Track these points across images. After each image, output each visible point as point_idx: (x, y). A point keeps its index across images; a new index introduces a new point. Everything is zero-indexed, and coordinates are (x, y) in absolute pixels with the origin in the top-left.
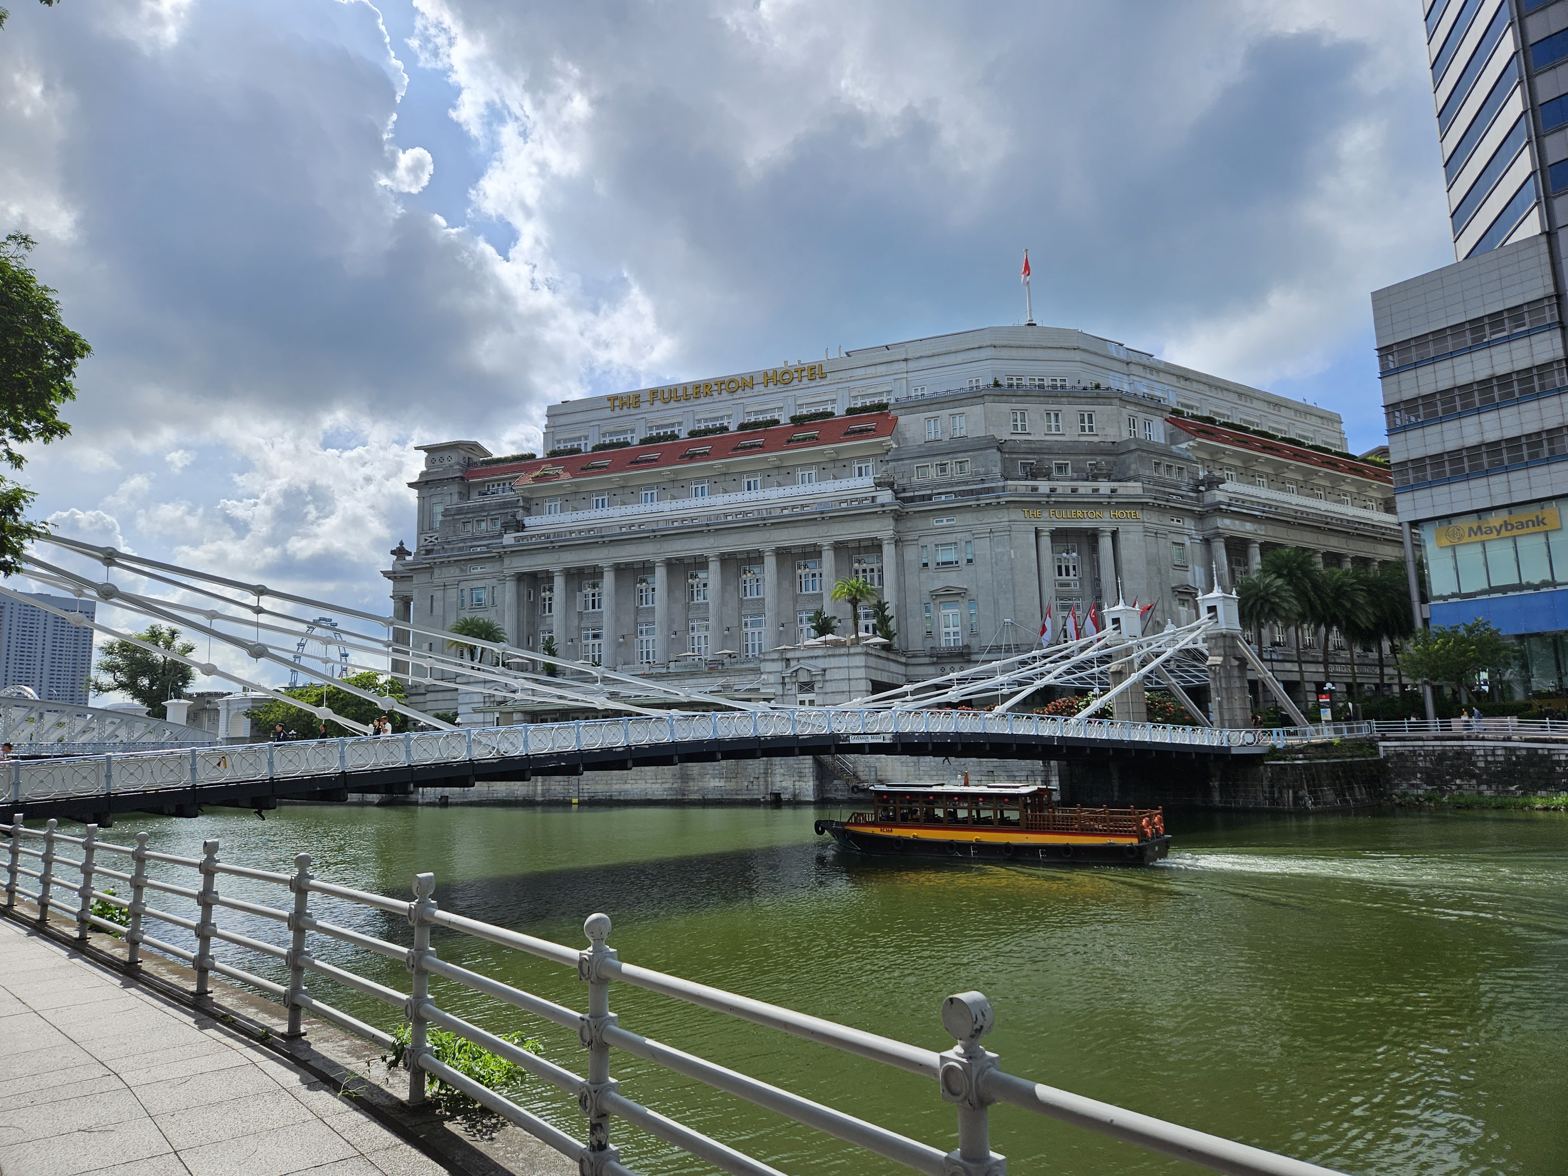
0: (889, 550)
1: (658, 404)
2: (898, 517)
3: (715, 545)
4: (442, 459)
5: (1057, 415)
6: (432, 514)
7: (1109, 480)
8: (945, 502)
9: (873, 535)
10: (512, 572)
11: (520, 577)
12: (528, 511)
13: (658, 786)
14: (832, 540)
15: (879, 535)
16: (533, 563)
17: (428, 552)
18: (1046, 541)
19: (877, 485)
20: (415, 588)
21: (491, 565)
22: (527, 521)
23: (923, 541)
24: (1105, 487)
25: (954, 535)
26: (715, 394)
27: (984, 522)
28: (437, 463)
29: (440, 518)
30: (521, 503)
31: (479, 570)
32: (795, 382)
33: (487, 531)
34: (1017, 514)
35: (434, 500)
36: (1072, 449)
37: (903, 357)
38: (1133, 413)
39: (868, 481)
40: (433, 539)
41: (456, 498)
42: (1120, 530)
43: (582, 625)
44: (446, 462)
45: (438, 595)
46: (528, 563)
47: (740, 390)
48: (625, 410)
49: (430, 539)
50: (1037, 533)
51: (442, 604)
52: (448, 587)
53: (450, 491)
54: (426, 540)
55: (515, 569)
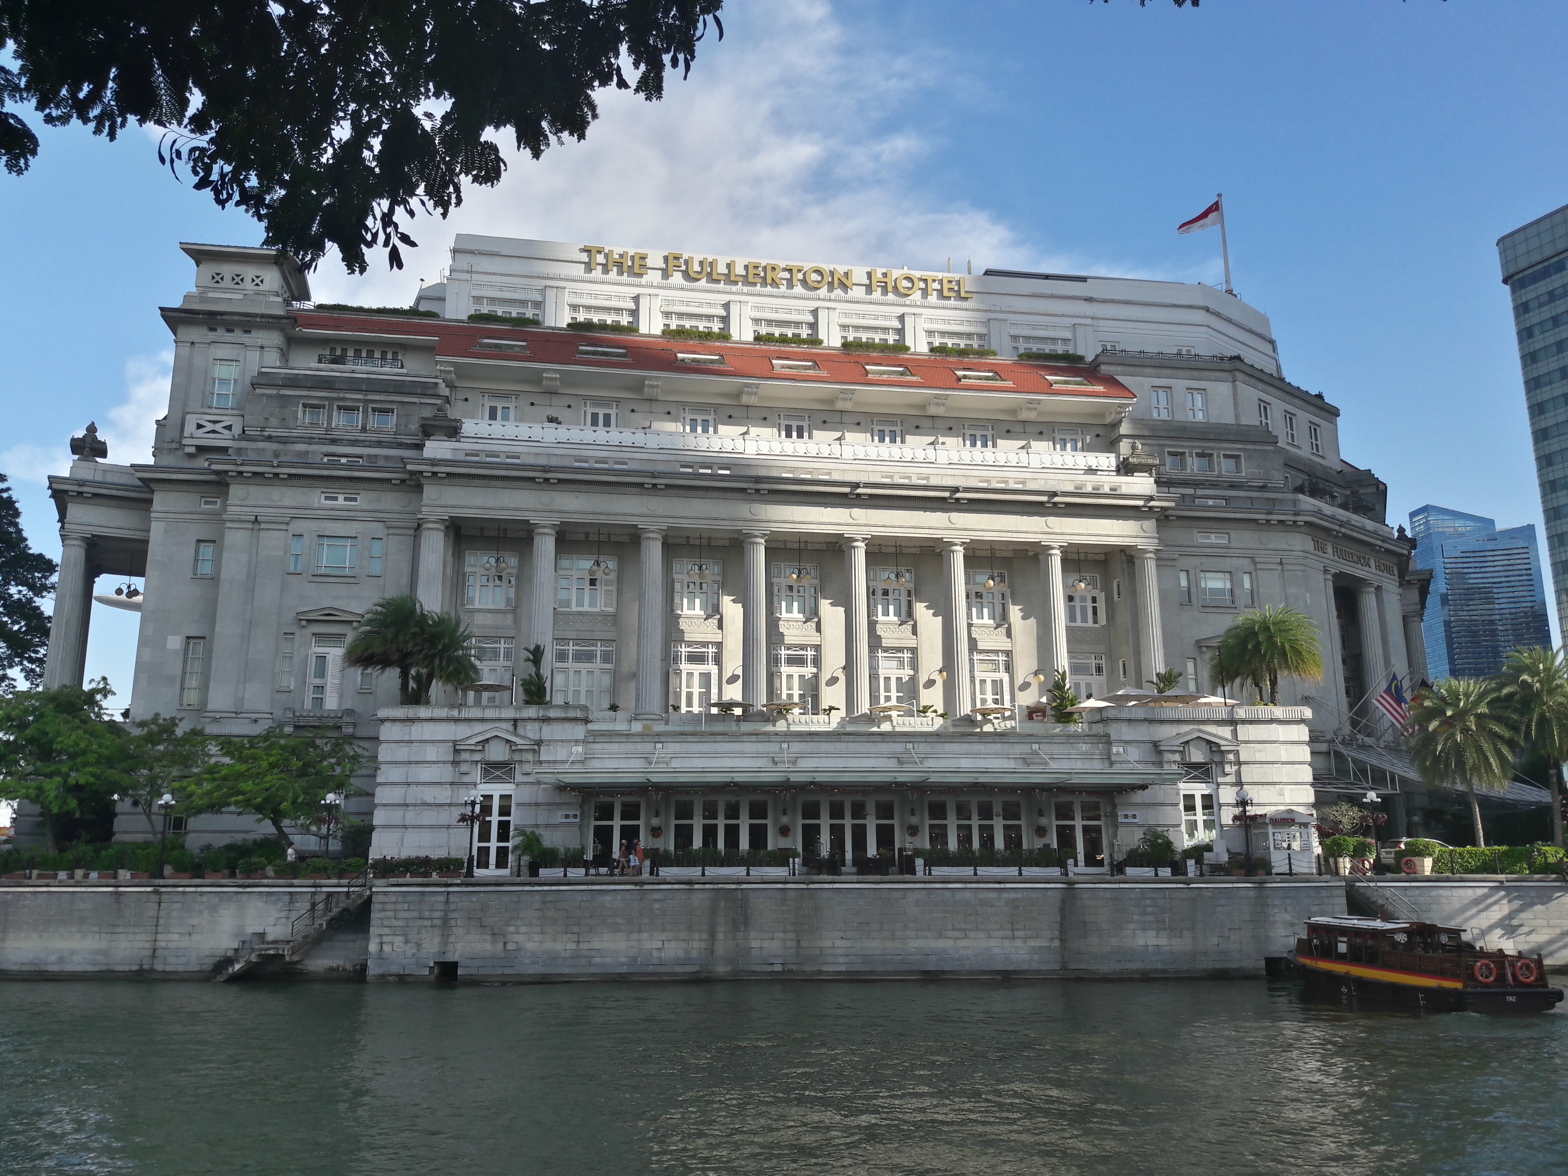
0: (1151, 567)
4: (239, 279)
5: (1291, 421)
6: (211, 380)
7: (1369, 518)
8: (1214, 509)
10: (443, 515)
13: (1019, 943)
15: (1140, 544)
16: (490, 503)
17: (205, 451)
18: (1331, 587)
19: (1126, 467)
20: (160, 519)
21: (373, 495)
23: (1183, 563)
24: (1369, 525)
25: (1228, 560)
26: (783, 285)
27: (1272, 546)
28: (227, 283)
29: (232, 389)
31: (341, 501)
32: (921, 295)
33: (365, 430)
34: (1308, 543)
35: (221, 352)
37: (1089, 295)
40: (218, 427)
41: (272, 359)
42: (1383, 587)
44: (248, 285)
45: (237, 539)
46: (478, 502)
47: (825, 287)
48: (617, 277)
49: (210, 427)
50: (1325, 574)
51: (245, 557)
52: (263, 526)
53: (260, 342)
54: (200, 426)
55: (449, 510)
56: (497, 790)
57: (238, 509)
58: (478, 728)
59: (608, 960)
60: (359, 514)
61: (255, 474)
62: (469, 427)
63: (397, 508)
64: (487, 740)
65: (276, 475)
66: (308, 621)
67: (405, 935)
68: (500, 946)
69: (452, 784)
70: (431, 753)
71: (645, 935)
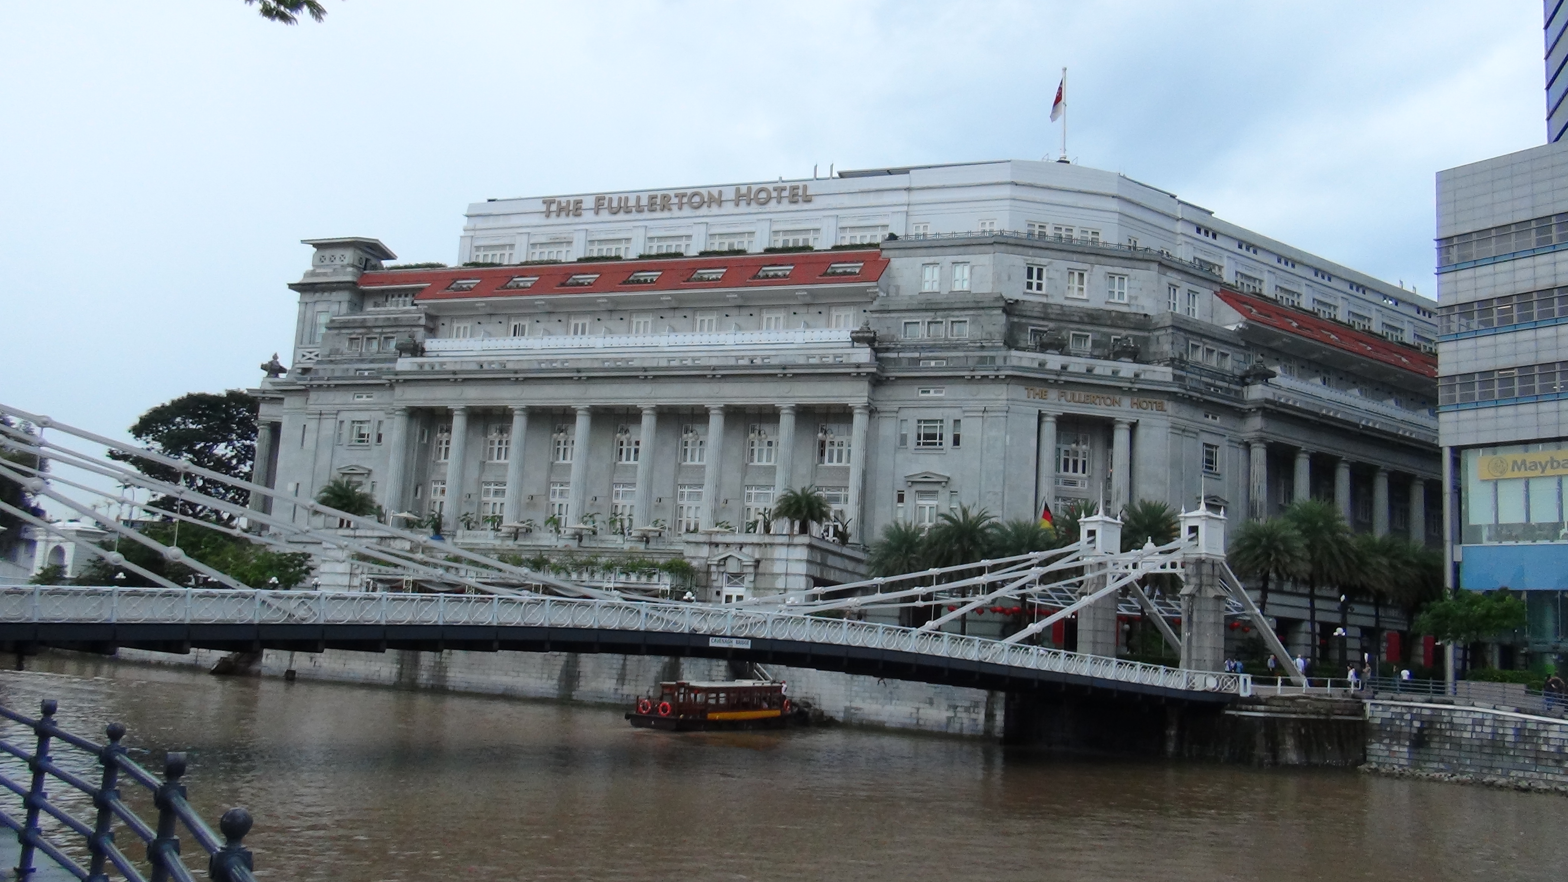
0: (860, 420)
1: (605, 215)
2: (877, 381)
3: (653, 395)
4: (332, 259)
5: (1081, 275)
6: (314, 325)
7: (1135, 361)
8: (933, 369)
9: (843, 401)
10: (403, 405)
11: (414, 413)
12: (432, 331)
14: (793, 402)
15: (851, 402)
16: (430, 396)
17: (306, 371)
18: (1049, 428)
19: (854, 340)
20: (286, 414)
21: (379, 393)
22: (430, 344)
23: (903, 414)
24: (1127, 368)
25: (941, 410)
26: (675, 208)
27: (978, 397)
29: (323, 330)
30: (423, 322)
31: (365, 398)
32: (773, 203)
33: (378, 352)
34: (1020, 392)
35: (320, 307)
36: (1094, 318)
37: (907, 185)
38: (1174, 282)
39: (845, 335)
40: (312, 356)
41: (344, 307)
42: (1140, 422)
43: (484, 479)
44: (337, 262)
45: (312, 425)
46: (422, 396)
47: (705, 205)
48: (563, 219)
49: (309, 356)
50: (1041, 417)
51: (315, 436)
52: (325, 416)
53: (339, 299)
54: (304, 356)
55: (407, 402)
57: (311, 407)
60: (372, 406)
61: (320, 385)
63: (386, 402)
65: (328, 385)
66: (343, 473)
68: (313, 664)
71: (372, 663)
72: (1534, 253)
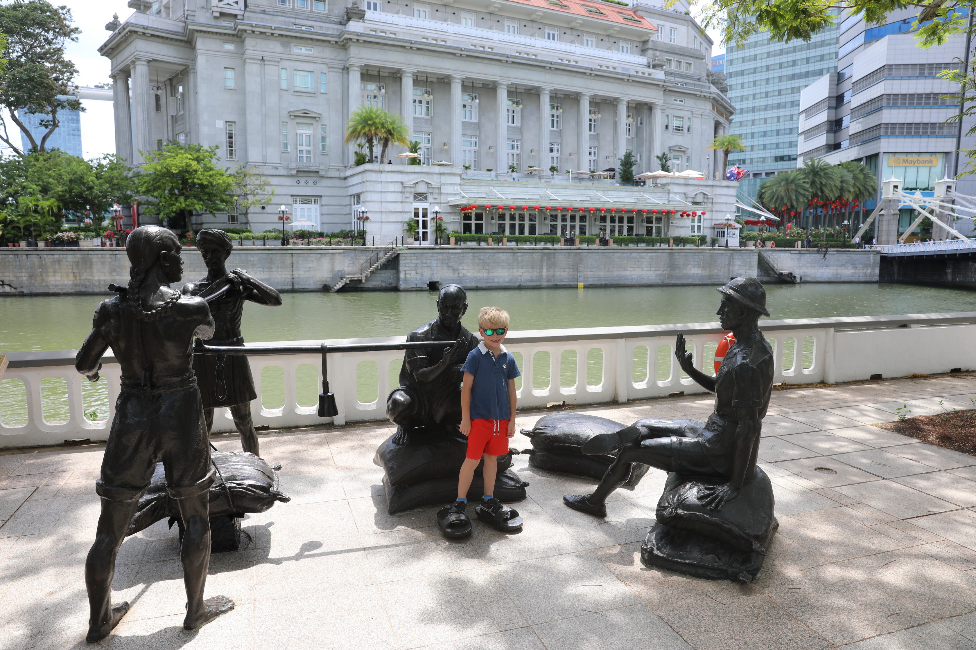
2: (666, 91)
15: (656, 101)
16: (384, 58)
17: (223, 16)
19: (654, 65)
21: (320, 49)
23: (667, 111)
25: (683, 112)
27: (698, 107)
31: (305, 52)
34: (711, 106)
51: (259, 79)
52: (266, 63)
55: (364, 60)
56: (421, 206)
57: (252, 52)
58: (412, 176)
59: (501, 280)
60: (314, 59)
61: (261, 33)
62: (369, 14)
63: (332, 57)
64: (417, 183)
65: (272, 34)
66: (295, 116)
67: (416, 270)
68: (456, 275)
69: (401, 202)
70: (392, 188)
71: (515, 270)
72: (917, 78)
